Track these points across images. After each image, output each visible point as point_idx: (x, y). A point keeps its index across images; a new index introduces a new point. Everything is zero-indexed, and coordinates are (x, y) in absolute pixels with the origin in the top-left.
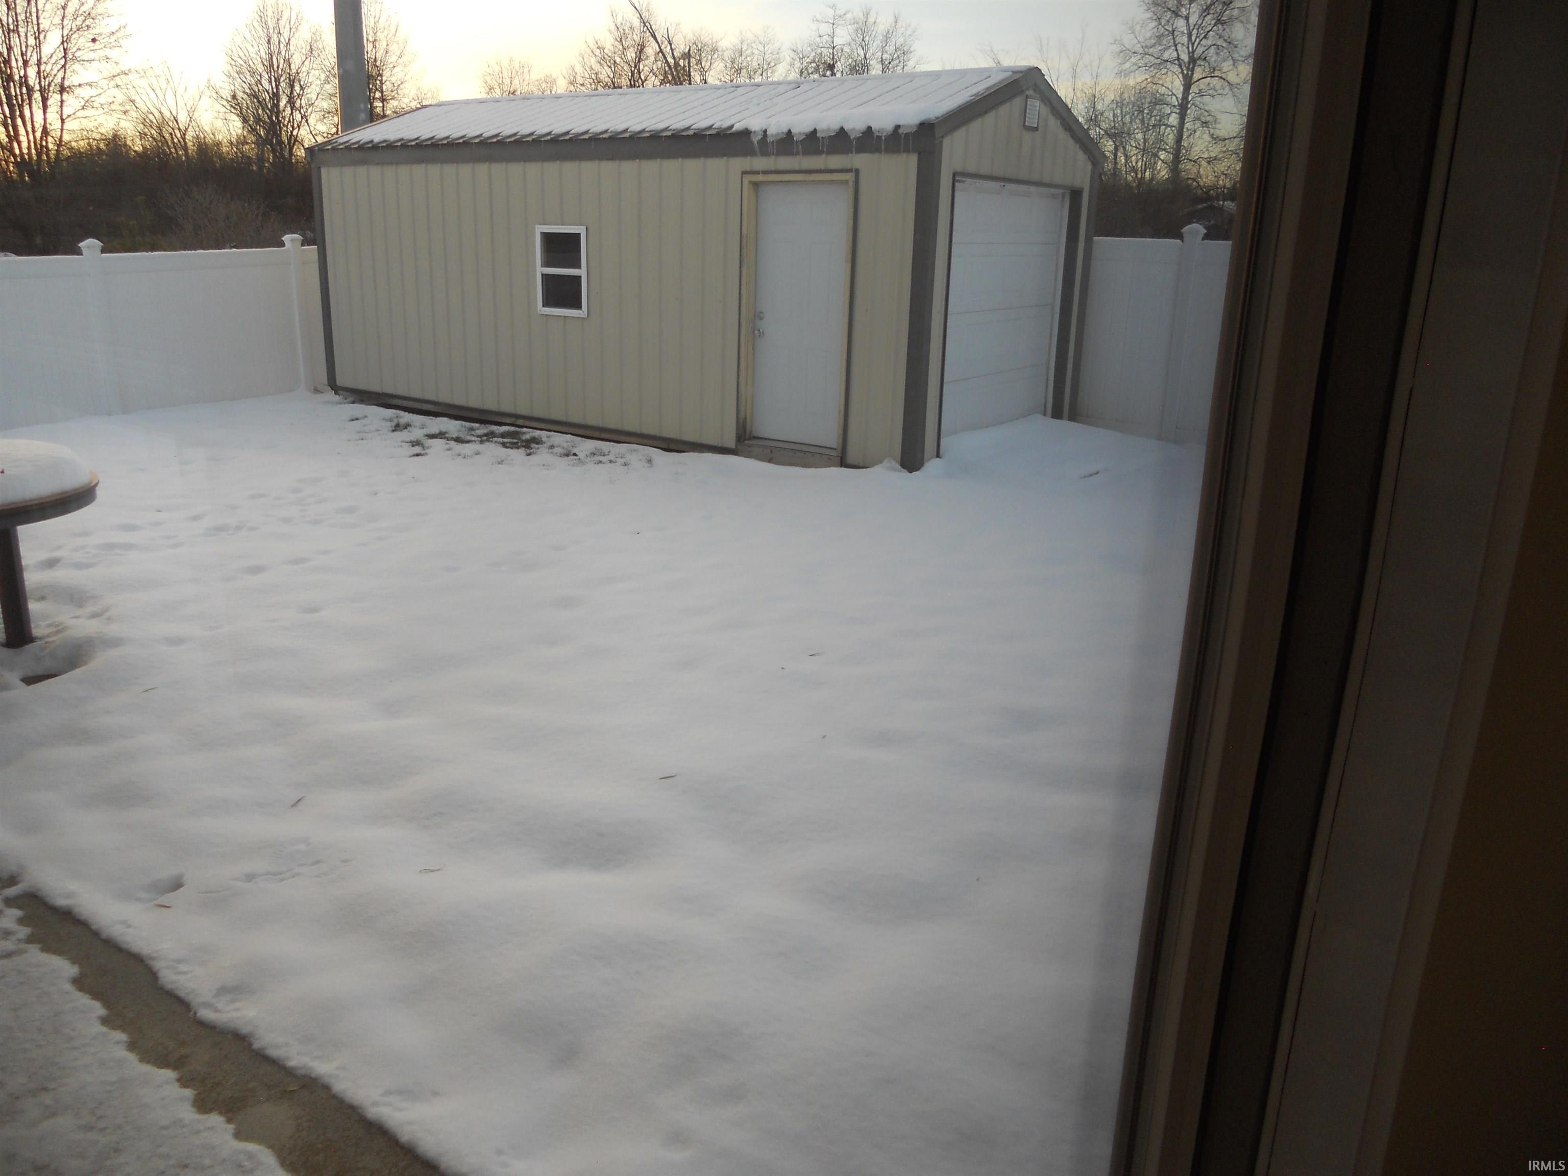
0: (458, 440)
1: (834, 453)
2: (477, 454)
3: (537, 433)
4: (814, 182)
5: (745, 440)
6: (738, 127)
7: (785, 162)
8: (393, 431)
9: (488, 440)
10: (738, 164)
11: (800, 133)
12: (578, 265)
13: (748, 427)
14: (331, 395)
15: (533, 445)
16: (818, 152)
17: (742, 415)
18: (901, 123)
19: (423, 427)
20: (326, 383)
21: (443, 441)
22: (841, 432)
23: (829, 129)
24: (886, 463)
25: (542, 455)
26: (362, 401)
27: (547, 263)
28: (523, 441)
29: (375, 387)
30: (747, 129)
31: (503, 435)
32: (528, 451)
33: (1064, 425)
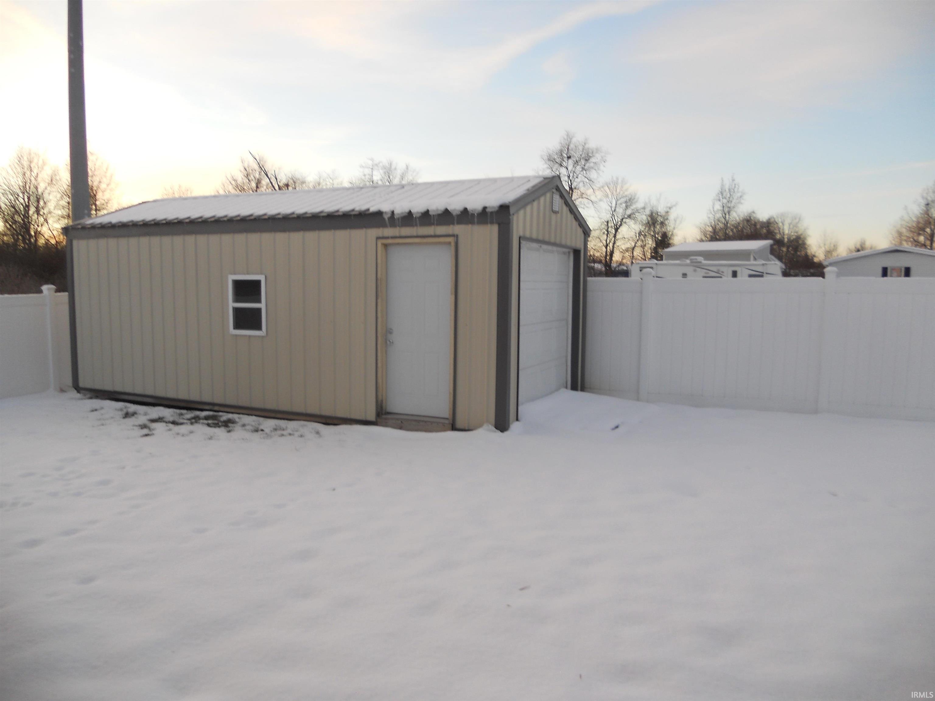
0: (174, 423)
1: (447, 422)
2: (191, 432)
3: (230, 416)
4: (427, 244)
5: (382, 414)
6: (373, 209)
7: (406, 231)
8: (124, 418)
9: (196, 422)
10: (373, 233)
11: (418, 213)
12: (259, 301)
13: (384, 407)
14: (74, 394)
15: (230, 425)
16: (430, 224)
17: (380, 397)
18: (487, 205)
19: (146, 414)
20: (72, 386)
21: (163, 424)
22: (451, 407)
23: (437, 210)
24: (485, 426)
25: (238, 433)
26: (97, 397)
27: (236, 300)
28: (221, 422)
29: (108, 387)
30: (380, 211)
31: (206, 418)
32: (228, 429)
33: (578, 394)
